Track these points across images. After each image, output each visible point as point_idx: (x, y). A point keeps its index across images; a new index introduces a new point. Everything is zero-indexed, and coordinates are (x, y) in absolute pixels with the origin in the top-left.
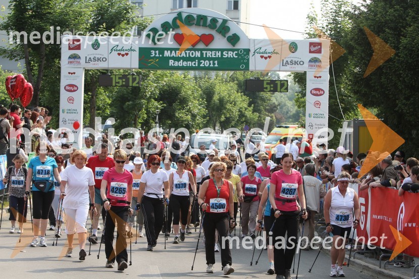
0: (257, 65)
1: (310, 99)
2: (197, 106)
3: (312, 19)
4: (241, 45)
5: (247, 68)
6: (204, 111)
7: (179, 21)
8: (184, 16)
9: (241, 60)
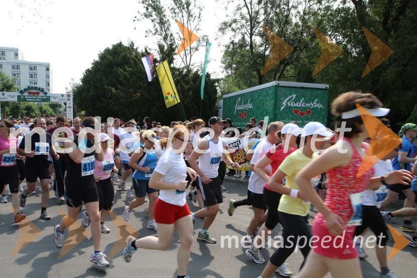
0: (52, 100)
1: (68, 109)
2: (37, 112)
4: (48, 95)
7: (29, 88)
8: (30, 87)
9: (48, 99)
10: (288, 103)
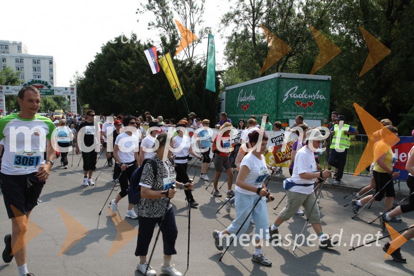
0: (56, 94)
1: (71, 102)
3: (71, 82)
4: (52, 88)
5: (54, 95)
6: (44, 106)
9: (52, 92)
10: (291, 95)
